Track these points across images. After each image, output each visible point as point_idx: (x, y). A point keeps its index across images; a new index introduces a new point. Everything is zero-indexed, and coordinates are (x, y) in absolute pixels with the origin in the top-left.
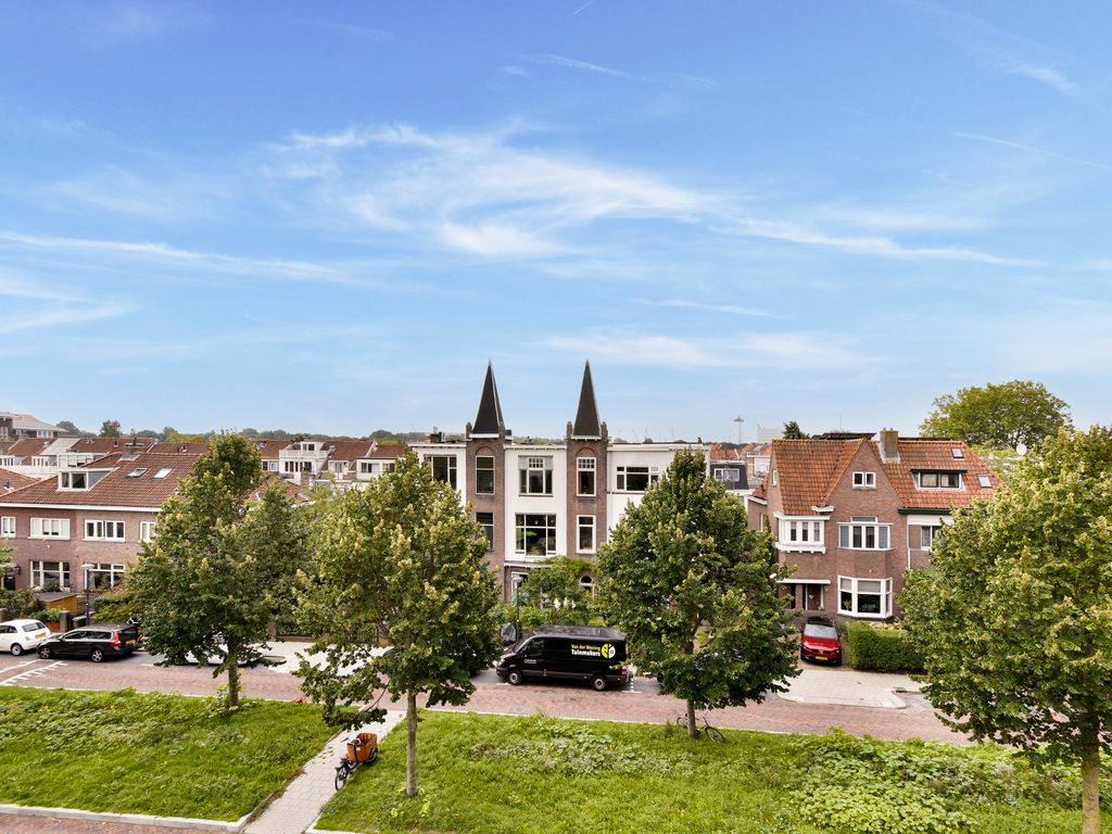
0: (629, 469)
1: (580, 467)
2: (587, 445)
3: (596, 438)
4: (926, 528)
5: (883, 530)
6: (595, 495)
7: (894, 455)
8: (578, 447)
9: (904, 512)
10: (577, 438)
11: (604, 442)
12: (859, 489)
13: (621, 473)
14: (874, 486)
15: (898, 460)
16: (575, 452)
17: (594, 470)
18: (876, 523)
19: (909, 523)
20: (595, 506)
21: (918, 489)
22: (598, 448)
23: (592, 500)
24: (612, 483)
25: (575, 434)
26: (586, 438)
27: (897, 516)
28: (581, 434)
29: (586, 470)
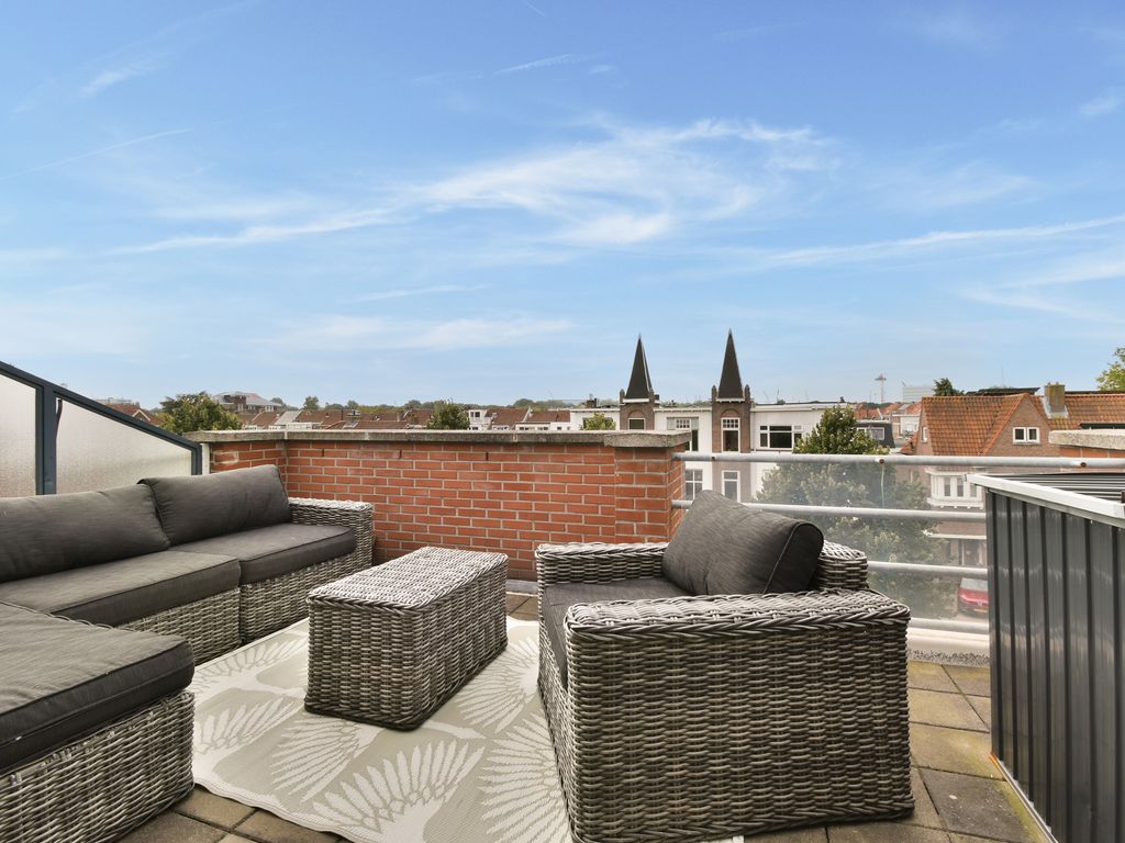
0: (772, 428)
1: (724, 426)
2: (731, 407)
3: (740, 400)
6: (739, 452)
7: (1062, 410)
8: (721, 409)
10: (721, 400)
11: (748, 403)
12: (1021, 445)
13: (764, 432)
14: (1037, 441)
15: (1065, 414)
16: (719, 413)
17: (738, 430)
22: (742, 409)
24: (756, 441)
25: (720, 397)
26: (730, 400)
28: (725, 397)
29: (731, 429)
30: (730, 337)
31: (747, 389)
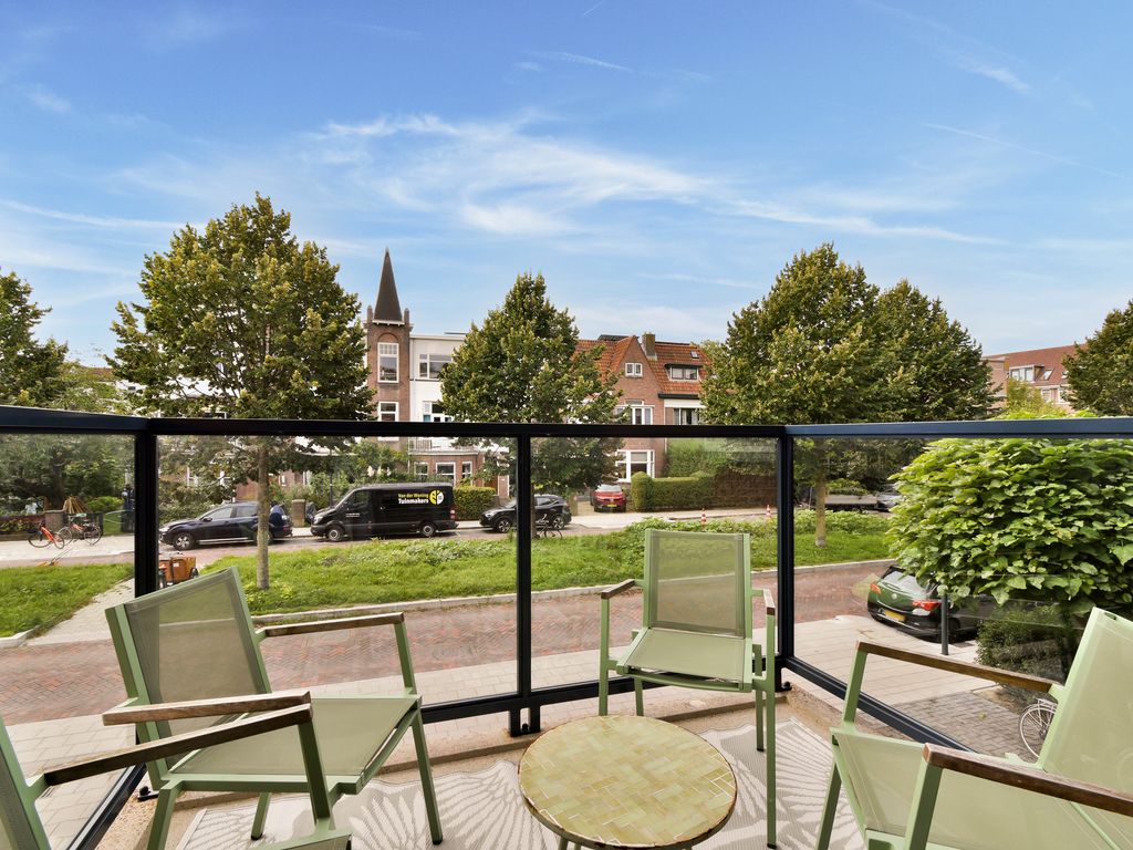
0: (432, 357)
1: (382, 352)
2: (389, 330)
3: (399, 323)
4: (676, 410)
5: (647, 410)
6: (397, 381)
7: (653, 355)
8: (378, 332)
9: (662, 397)
10: (378, 322)
11: (407, 328)
12: (630, 377)
13: (423, 361)
14: (641, 375)
15: (655, 358)
16: (376, 337)
17: (397, 356)
18: (642, 406)
19: (665, 406)
20: (398, 392)
21: (671, 380)
22: (401, 334)
23: (395, 387)
24: (415, 372)
25: (376, 318)
26: (389, 322)
27: (657, 400)
28: (383, 319)
29: (388, 355)
30: (387, 254)
31: (407, 313)
